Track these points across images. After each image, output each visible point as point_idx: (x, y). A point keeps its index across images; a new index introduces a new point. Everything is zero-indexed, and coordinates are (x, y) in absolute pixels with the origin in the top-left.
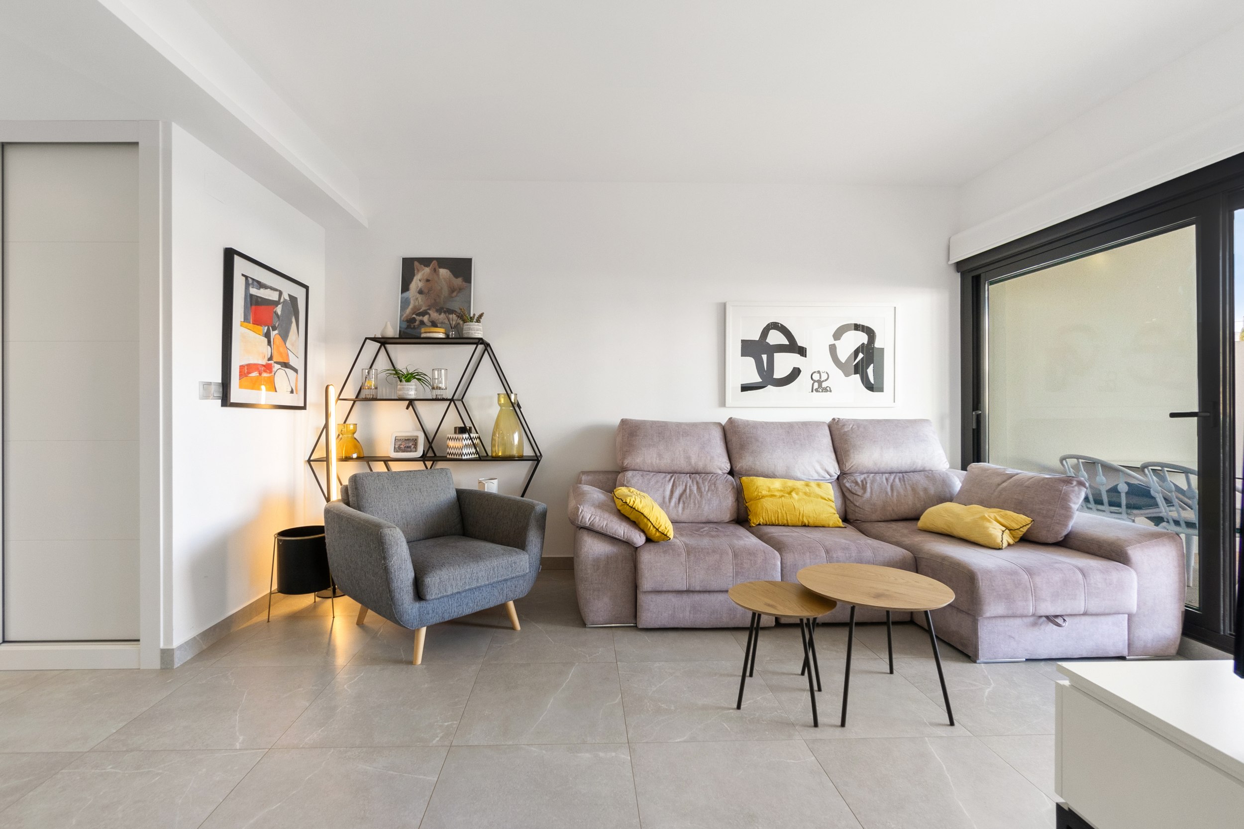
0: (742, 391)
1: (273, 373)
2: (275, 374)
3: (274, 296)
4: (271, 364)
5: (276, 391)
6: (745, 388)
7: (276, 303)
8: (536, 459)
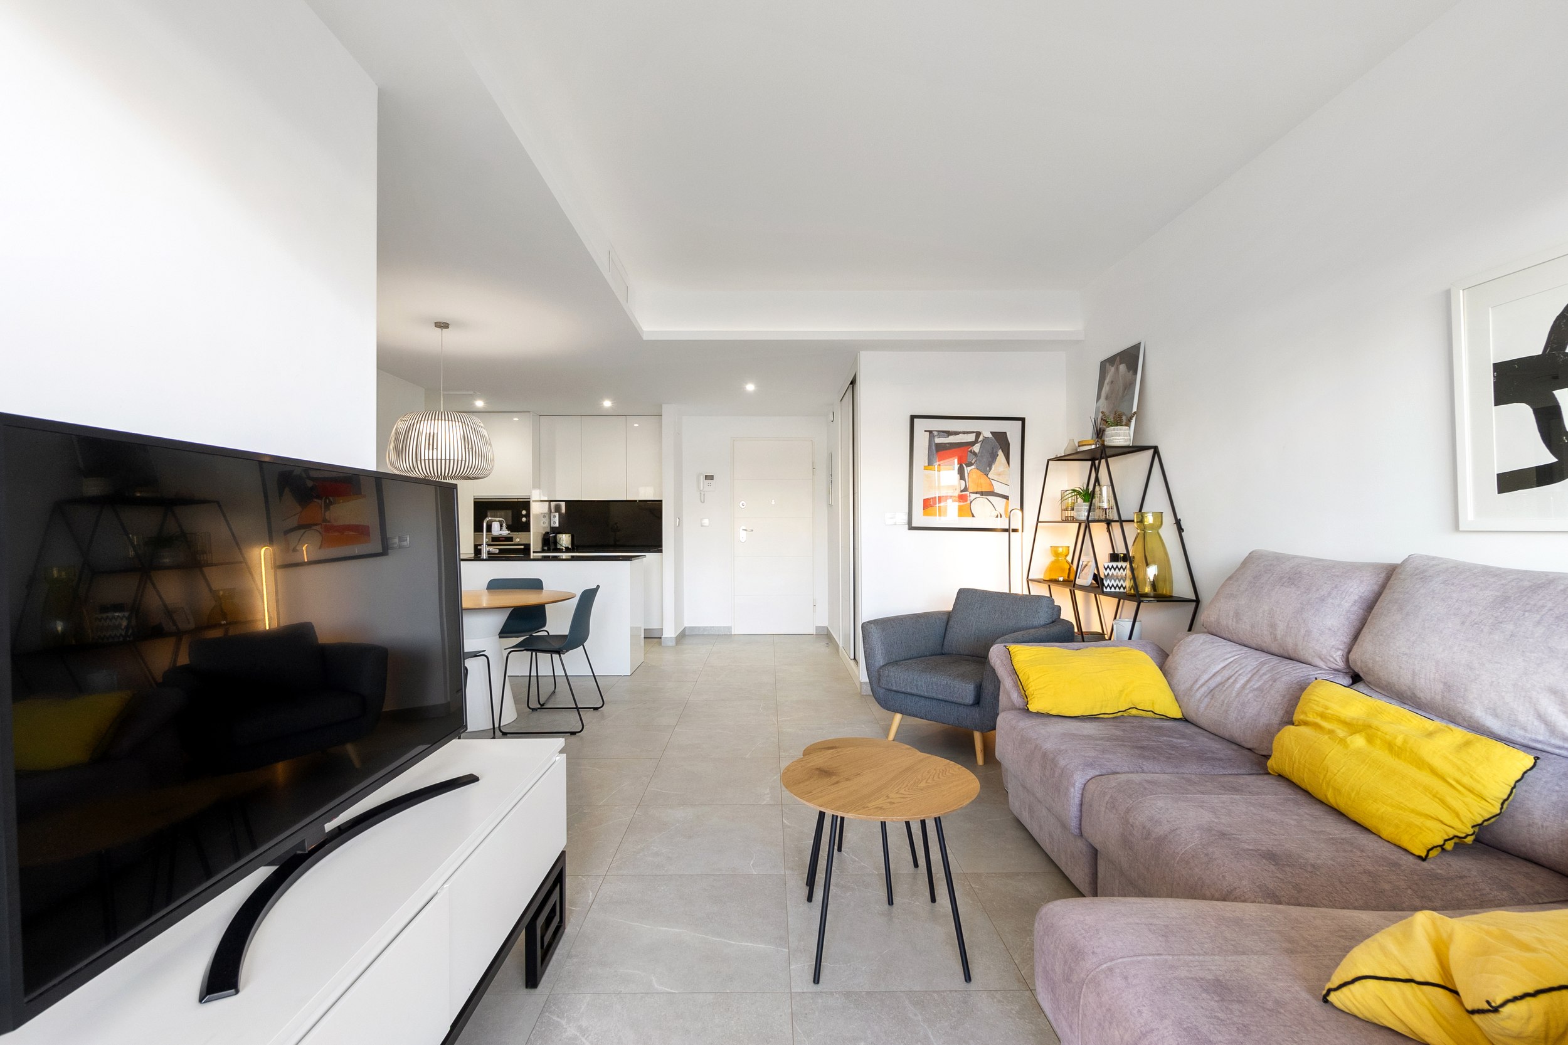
0: (1501, 491)
1: (969, 502)
2: (971, 502)
3: (971, 438)
4: (966, 495)
5: (973, 516)
6: (1509, 482)
7: (972, 444)
8: (1197, 601)
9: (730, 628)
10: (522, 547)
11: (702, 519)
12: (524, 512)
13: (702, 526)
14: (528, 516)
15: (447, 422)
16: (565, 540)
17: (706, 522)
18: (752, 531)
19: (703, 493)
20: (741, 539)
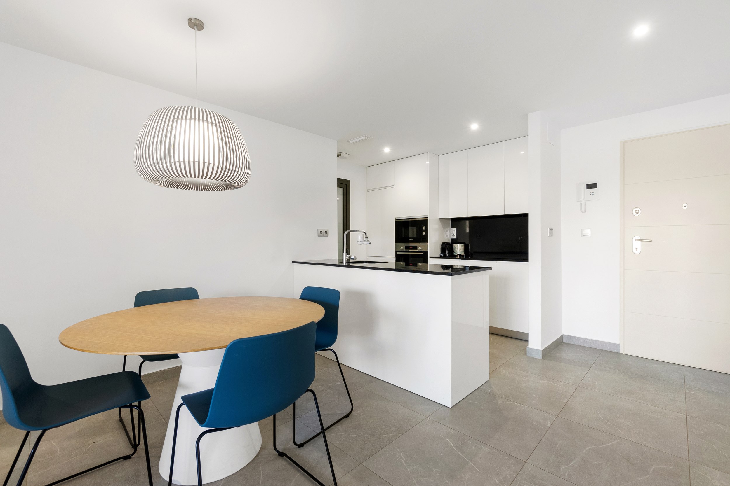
9: (618, 346)
10: (422, 253)
11: (582, 230)
12: (424, 228)
13: (583, 236)
14: (426, 230)
15: (197, 122)
16: (459, 249)
17: (588, 232)
18: (651, 241)
19: (583, 203)
20: (634, 251)
